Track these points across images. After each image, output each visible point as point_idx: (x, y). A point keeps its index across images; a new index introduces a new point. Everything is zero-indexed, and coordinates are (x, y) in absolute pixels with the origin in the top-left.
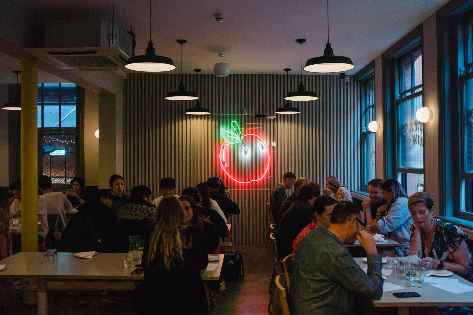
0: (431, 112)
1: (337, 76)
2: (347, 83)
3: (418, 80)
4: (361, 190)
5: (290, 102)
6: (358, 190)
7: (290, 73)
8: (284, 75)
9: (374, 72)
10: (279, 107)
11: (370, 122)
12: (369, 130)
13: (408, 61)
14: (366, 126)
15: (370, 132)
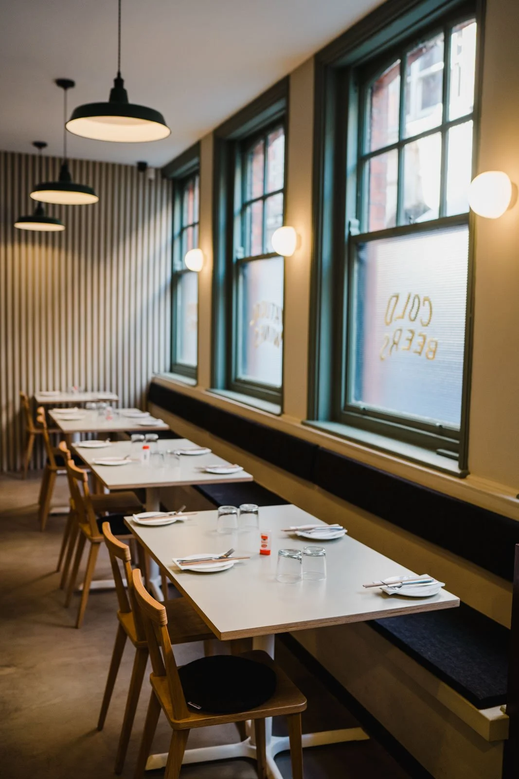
0: (299, 237)
1: (132, 167)
2: (150, 181)
3: (276, 181)
4: (172, 370)
5: (43, 206)
6: (165, 371)
7: (45, 152)
8: (34, 157)
9: (199, 164)
10: (23, 214)
11: (187, 251)
12: (186, 266)
13: (259, 146)
14: (181, 258)
15: (188, 271)
